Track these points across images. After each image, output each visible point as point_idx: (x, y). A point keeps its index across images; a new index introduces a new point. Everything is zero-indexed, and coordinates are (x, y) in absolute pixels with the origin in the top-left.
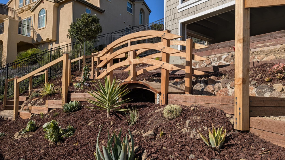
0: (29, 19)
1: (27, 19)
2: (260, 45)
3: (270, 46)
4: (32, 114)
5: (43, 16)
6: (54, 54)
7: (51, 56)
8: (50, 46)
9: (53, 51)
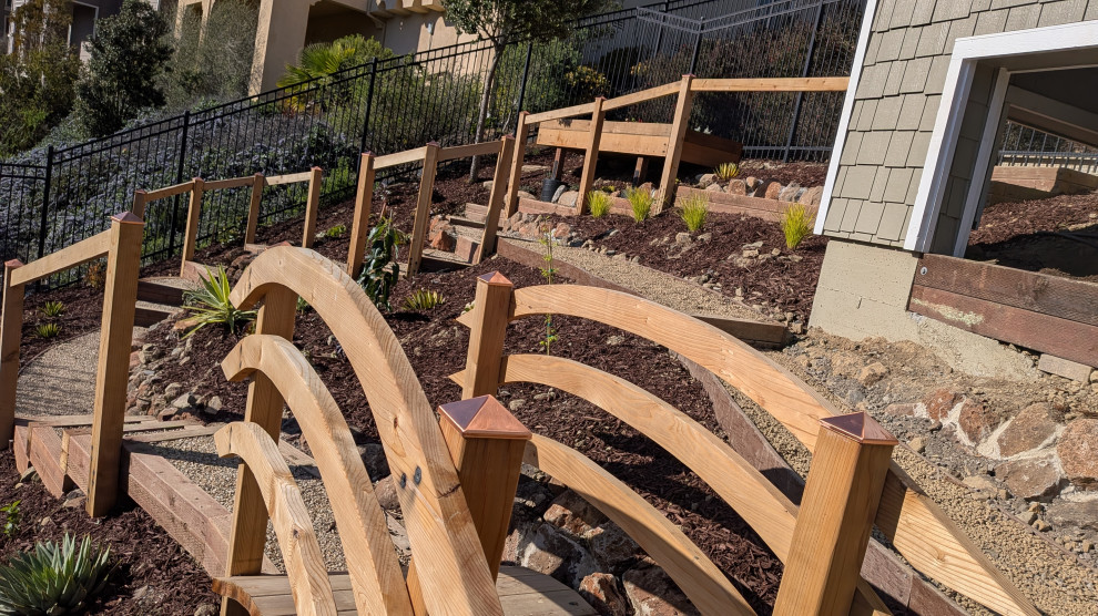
6: (387, 85)
7: (370, 96)
8: (425, 31)
9: (384, 70)
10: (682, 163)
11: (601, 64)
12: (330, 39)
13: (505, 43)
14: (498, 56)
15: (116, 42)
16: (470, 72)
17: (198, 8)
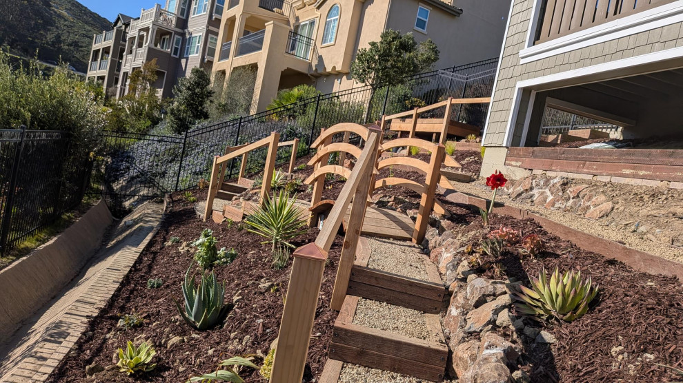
0: (312, 23)
1: (308, 22)
2: (628, 172)
3: (643, 177)
4: (225, 217)
5: (334, 20)
6: (324, 105)
7: (317, 110)
8: (337, 82)
9: (323, 100)
10: (448, 134)
11: (424, 97)
12: (291, 87)
13: (377, 87)
14: (374, 93)
15: (188, 89)
16: (360, 100)
17: (224, 72)
